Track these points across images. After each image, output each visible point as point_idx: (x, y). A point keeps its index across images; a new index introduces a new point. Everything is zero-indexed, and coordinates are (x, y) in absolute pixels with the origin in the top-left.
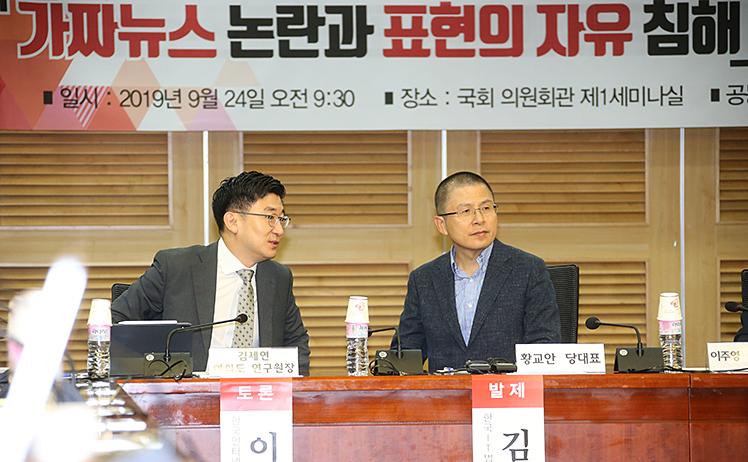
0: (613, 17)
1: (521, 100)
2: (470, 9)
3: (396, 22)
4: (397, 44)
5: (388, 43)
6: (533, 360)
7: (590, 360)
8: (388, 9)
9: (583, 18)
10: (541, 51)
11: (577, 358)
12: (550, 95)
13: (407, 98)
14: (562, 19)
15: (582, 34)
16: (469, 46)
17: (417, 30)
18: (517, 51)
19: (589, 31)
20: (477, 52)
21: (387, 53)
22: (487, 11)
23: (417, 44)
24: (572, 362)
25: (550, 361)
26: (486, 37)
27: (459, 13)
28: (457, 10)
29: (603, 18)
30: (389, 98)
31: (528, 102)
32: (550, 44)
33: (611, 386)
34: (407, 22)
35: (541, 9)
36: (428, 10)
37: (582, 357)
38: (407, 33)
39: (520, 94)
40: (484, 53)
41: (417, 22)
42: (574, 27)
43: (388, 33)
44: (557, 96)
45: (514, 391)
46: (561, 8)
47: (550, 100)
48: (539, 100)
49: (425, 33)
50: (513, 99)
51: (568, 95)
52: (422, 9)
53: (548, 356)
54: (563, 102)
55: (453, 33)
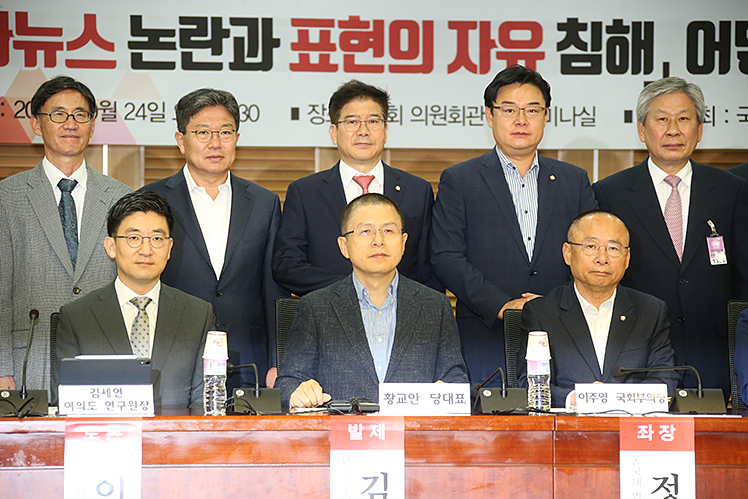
0: (525, 35)
1: (431, 118)
2: (379, 24)
3: (303, 35)
4: (304, 58)
5: (295, 57)
6: (396, 400)
7: (455, 400)
8: (295, 22)
9: (494, 35)
10: (452, 68)
11: (442, 398)
12: (461, 113)
13: (314, 114)
14: (474, 36)
15: (493, 52)
16: (378, 61)
17: (325, 44)
18: (427, 67)
19: (501, 49)
20: (386, 68)
21: (294, 67)
22: (397, 26)
23: (324, 59)
24: (437, 402)
25: (414, 401)
26: (396, 52)
27: (368, 27)
28: (366, 24)
29: (516, 35)
30: (295, 114)
31: (438, 120)
32: (461, 61)
33: (474, 428)
34: (314, 35)
35: (452, 25)
36: (336, 24)
37: (447, 398)
38: (314, 47)
39: (430, 112)
40: (394, 69)
41: (325, 36)
42: (486, 44)
43: (294, 47)
44: (467, 114)
45: (374, 432)
46: (473, 25)
47: (461, 119)
48: (449, 118)
49: (333, 48)
50: (423, 117)
51: (479, 113)
52: (330, 23)
53: (412, 396)
54: (474, 121)
55: (362, 48)
